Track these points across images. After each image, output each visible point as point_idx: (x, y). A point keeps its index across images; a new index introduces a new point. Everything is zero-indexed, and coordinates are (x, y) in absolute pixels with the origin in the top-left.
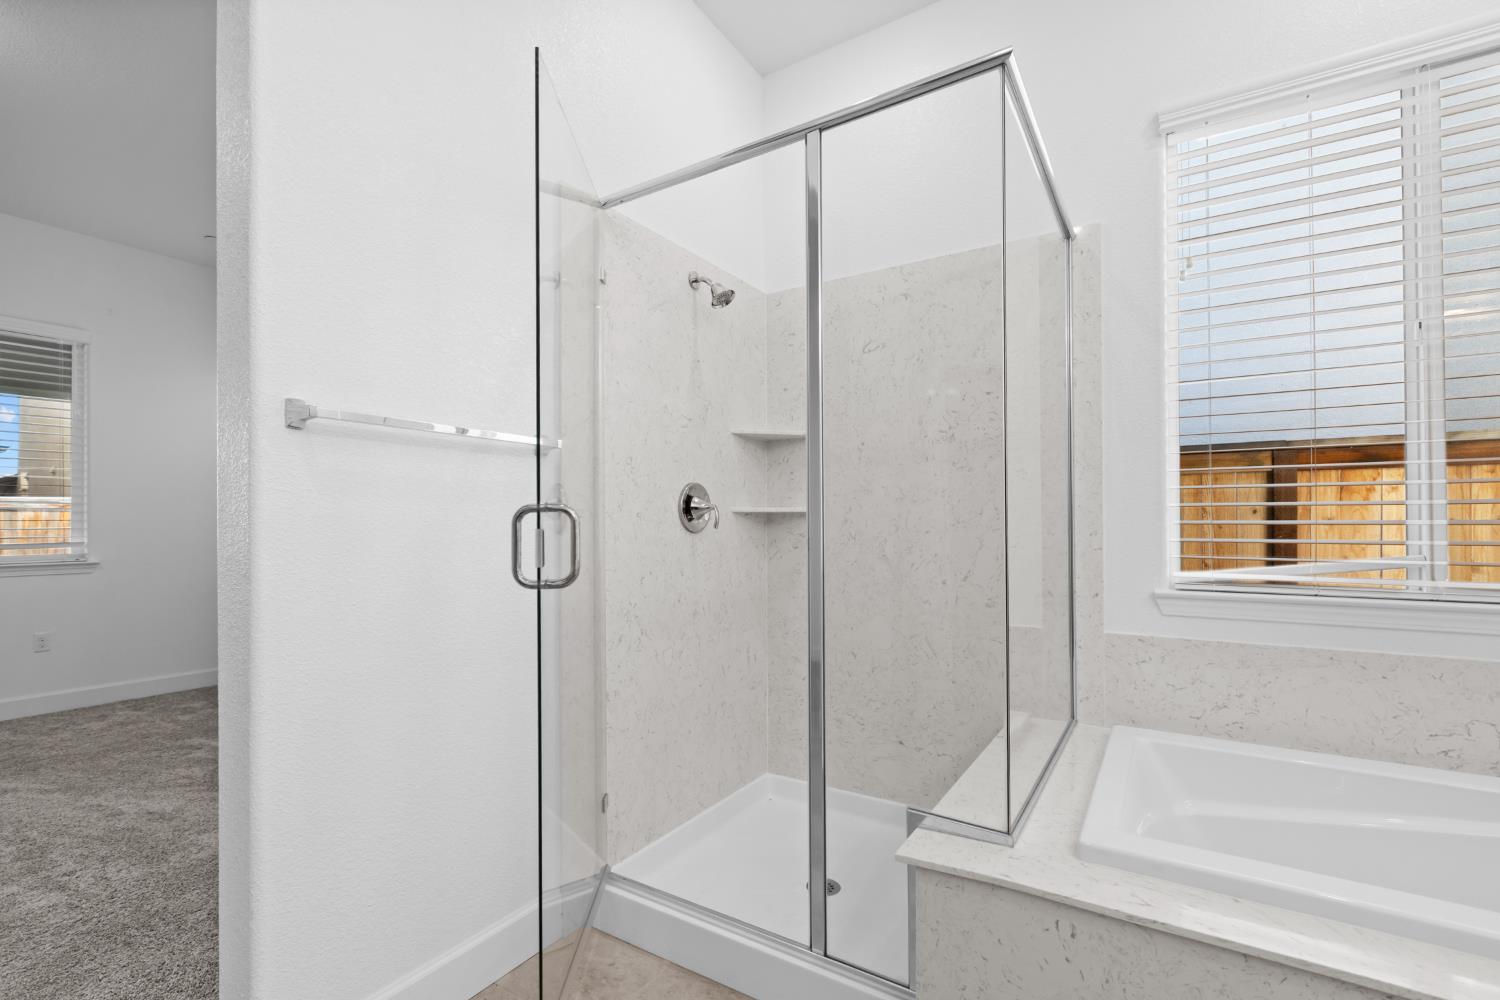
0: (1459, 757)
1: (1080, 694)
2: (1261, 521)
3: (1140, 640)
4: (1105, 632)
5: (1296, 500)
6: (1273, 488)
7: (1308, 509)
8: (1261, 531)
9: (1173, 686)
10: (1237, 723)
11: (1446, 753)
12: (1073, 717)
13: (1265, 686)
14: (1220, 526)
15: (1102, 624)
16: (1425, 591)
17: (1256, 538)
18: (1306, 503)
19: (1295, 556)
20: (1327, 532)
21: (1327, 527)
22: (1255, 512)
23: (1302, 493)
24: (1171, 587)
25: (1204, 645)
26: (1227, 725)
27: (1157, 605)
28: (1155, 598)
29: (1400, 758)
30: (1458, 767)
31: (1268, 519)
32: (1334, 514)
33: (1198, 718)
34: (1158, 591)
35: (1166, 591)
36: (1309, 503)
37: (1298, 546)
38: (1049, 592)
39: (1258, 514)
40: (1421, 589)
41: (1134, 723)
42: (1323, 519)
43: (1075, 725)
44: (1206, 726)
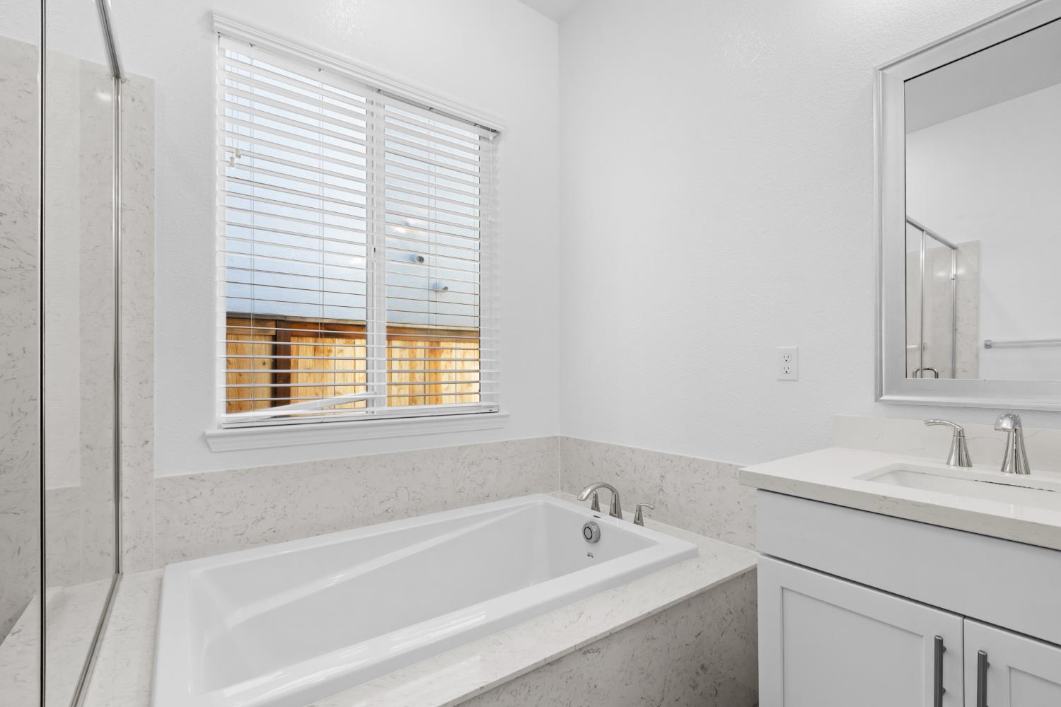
0: (392, 511)
1: (125, 546)
2: (268, 370)
3: (191, 478)
4: (156, 476)
5: (290, 355)
6: (276, 345)
7: (296, 361)
8: (267, 377)
9: (221, 513)
10: (271, 529)
11: (387, 511)
12: (118, 571)
13: (291, 494)
14: (240, 374)
15: (152, 470)
16: (375, 414)
17: (265, 383)
18: (295, 357)
19: (289, 396)
20: (307, 378)
21: (307, 374)
22: (264, 364)
23: (293, 349)
24: (220, 427)
25: (247, 472)
26: (264, 533)
27: (208, 444)
28: (205, 438)
29: (366, 522)
30: (392, 517)
31: (273, 369)
32: (311, 366)
33: (241, 534)
34: (208, 432)
35: (214, 431)
36: (297, 357)
37: (291, 389)
38: (87, 446)
39: (266, 365)
40: (373, 412)
41: (184, 556)
42: (305, 369)
43: (121, 579)
44: (248, 539)
